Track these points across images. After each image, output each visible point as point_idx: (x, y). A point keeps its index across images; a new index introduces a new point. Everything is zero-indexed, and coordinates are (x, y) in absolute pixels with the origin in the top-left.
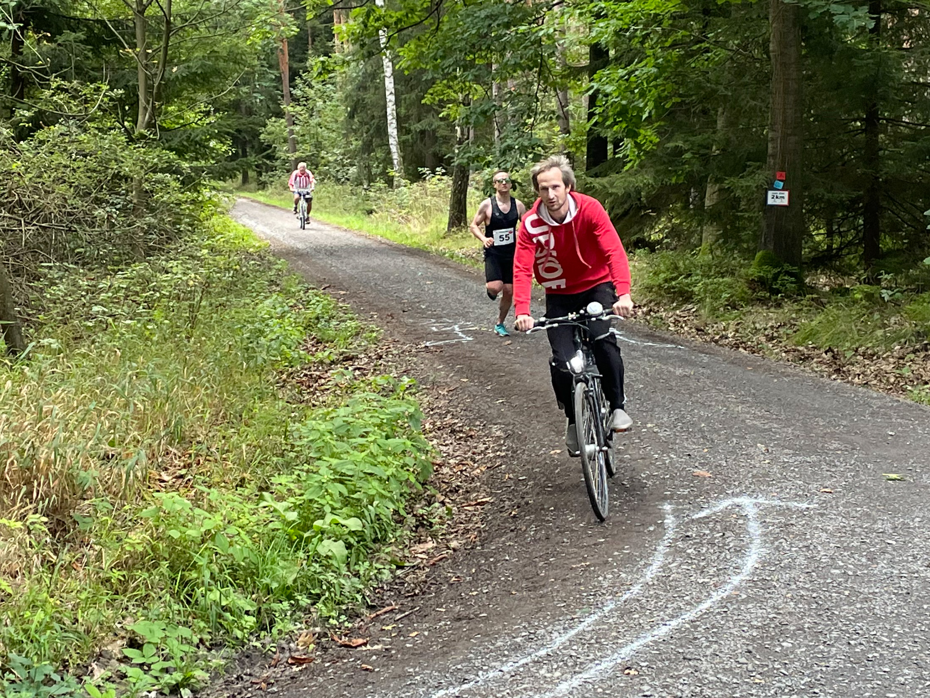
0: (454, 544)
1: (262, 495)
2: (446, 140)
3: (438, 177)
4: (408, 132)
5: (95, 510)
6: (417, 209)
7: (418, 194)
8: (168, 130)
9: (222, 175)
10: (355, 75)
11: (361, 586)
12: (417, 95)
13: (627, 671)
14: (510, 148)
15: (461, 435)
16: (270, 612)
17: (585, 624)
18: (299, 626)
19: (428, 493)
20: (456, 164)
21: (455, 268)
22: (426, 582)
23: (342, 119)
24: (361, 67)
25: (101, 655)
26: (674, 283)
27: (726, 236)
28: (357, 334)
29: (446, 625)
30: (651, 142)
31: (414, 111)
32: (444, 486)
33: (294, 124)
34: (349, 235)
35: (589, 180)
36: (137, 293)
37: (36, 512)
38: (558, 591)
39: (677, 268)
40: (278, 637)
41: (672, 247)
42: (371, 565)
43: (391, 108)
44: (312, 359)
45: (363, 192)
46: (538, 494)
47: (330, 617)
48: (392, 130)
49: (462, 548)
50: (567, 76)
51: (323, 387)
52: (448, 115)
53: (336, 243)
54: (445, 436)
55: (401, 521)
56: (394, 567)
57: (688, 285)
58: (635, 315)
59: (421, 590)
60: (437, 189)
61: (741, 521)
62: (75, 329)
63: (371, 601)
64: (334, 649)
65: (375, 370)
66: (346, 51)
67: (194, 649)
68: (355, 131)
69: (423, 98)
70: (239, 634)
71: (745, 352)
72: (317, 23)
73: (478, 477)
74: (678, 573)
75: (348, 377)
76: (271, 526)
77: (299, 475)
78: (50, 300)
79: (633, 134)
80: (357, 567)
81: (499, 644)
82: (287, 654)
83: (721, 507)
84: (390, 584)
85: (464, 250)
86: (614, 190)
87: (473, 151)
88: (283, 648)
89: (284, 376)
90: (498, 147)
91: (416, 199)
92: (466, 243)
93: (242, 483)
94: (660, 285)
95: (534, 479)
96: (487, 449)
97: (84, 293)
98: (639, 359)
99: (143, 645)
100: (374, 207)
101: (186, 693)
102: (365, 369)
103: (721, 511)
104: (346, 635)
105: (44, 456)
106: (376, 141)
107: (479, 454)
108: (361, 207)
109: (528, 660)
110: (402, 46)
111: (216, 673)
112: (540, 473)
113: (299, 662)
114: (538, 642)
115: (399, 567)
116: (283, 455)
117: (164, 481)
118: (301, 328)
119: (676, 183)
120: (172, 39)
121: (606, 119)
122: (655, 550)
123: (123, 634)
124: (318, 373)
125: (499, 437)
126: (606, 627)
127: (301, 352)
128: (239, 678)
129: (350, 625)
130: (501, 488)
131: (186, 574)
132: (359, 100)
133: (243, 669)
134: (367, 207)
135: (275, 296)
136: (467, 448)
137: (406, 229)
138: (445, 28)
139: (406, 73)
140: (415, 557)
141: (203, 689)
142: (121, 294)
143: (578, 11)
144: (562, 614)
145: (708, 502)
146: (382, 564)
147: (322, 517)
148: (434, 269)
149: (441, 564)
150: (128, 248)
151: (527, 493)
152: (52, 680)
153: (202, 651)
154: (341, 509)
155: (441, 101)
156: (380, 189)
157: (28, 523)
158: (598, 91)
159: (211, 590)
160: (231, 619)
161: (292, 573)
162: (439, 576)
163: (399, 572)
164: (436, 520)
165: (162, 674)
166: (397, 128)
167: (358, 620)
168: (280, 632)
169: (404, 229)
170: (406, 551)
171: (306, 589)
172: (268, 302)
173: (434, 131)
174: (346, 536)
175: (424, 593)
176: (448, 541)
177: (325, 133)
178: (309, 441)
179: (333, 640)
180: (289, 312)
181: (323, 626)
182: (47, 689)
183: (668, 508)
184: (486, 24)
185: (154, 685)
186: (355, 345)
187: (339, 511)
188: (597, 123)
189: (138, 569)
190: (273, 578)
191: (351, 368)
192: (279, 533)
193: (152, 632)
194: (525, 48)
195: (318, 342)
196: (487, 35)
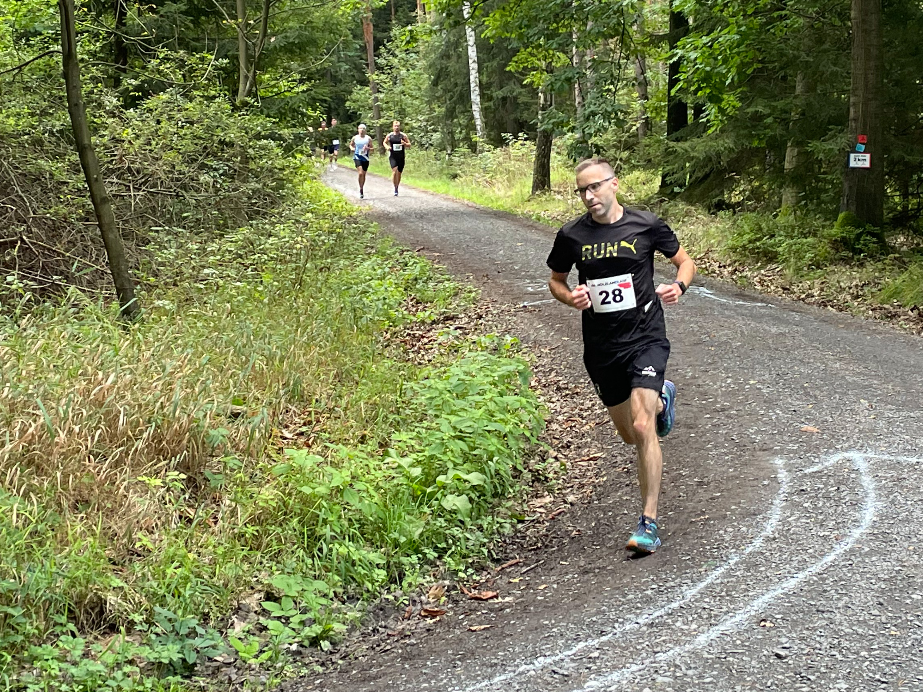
0: (571, 498)
2: (527, 106)
3: (521, 142)
4: (490, 99)
5: (225, 468)
6: (501, 173)
7: (501, 158)
10: (437, 44)
11: (486, 540)
12: (498, 64)
13: (763, 623)
14: (594, 114)
15: (567, 392)
16: (399, 565)
17: (713, 576)
18: (428, 579)
19: (541, 448)
20: (540, 129)
21: (542, 230)
22: (547, 536)
23: (424, 87)
24: (444, 36)
25: (240, 608)
26: (758, 244)
28: (456, 295)
29: (573, 578)
30: (734, 107)
31: (496, 79)
32: (557, 442)
33: (378, 91)
34: (436, 200)
35: (671, 144)
37: (168, 470)
38: (681, 545)
39: (760, 229)
40: (408, 590)
41: (752, 208)
42: (493, 519)
43: (474, 76)
44: (415, 319)
45: (447, 157)
47: (458, 570)
48: (475, 97)
49: (579, 502)
51: (427, 347)
52: (532, 82)
54: (551, 393)
55: (518, 476)
56: (515, 521)
57: (772, 246)
58: (722, 276)
59: (543, 544)
60: (520, 154)
61: (853, 476)
62: (185, 291)
63: (497, 554)
64: (465, 602)
65: (476, 329)
66: (429, 22)
67: (330, 602)
68: (438, 98)
69: (506, 65)
70: (370, 587)
71: (834, 311)
73: (587, 432)
74: (797, 527)
75: (450, 336)
76: (395, 481)
77: (419, 432)
78: (160, 263)
79: (715, 100)
80: (480, 521)
81: (631, 596)
83: (832, 462)
84: (512, 537)
85: (549, 213)
86: (696, 154)
87: (558, 116)
88: (415, 601)
89: (388, 337)
90: (581, 113)
91: (500, 164)
92: (550, 206)
93: (363, 440)
94: (744, 246)
96: (593, 405)
97: (193, 256)
98: (732, 317)
100: (459, 172)
101: (325, 644)
102: (466, 329)
103: (833, 466)
104: (475, 588)
106: (459, 108)
107: (586, 411)
108: (445, 172)
109: (662, 612)
110: (486, 15)
111: (352, 626)
113: (432, 614)
114: (669, 595)
115: (520, 522)
116: (399, 413)
117: (286, 438)
118: (401, 289)
121: (691, 85)
122: (772, 504)
123: (259, 588)
124: (420, 333)
126: (734, 579)
127: (405, 312)
128: (375, 630)
129: (478, 578)
130: (612, 444)
132: (442, 68)
133: (378, 621)
134: (451, 172)
135: (373, 258)
136: (574, 405)
137: (492, 194)
139: (491, 41)
140: (534, 512)
141: (341, 642)
144: (688, 567)
145: (819, 457)
146: (503, 518)
147: (445, 473)
148: (522, 231)
149: (560, 518)
150: (233, 213)
152: (194, 632)
153: (336, 604)
154: (463, 464)
155: (525, 68)
156: (464, 154)
157: (167, 480)
158: (682, 57)
160: (363, 572)
161: (418, 527)
162: (560, 530)
163: (520, 526)
164: (551, 475)
165: (301, 627)
166: (480, 95)
167: (485, 573)
168: (410, 585)
169: (489, 193)
170: (525, 505)
171: (433, 543)
172: (366, 264)
173: (515, 98)
174: (467, 492)
175: (546, 546)
176: (564, 495)
177: (409, 101)
178: (427, 399)
179: (463, 593)
180: (389, 273)
181: (452, 579)
182: (192, 641)
183: (779, 462)
185: (295, 638)
186: (454, 305)
187: (460, 467)
188: (681, 89)
189: (271, 524)
190: (401, 533)
191: (452, 328)
192: (403, 489)
193: (289, 586)
194: (608, 17)
195: (418, 303)
196: (570, 4)
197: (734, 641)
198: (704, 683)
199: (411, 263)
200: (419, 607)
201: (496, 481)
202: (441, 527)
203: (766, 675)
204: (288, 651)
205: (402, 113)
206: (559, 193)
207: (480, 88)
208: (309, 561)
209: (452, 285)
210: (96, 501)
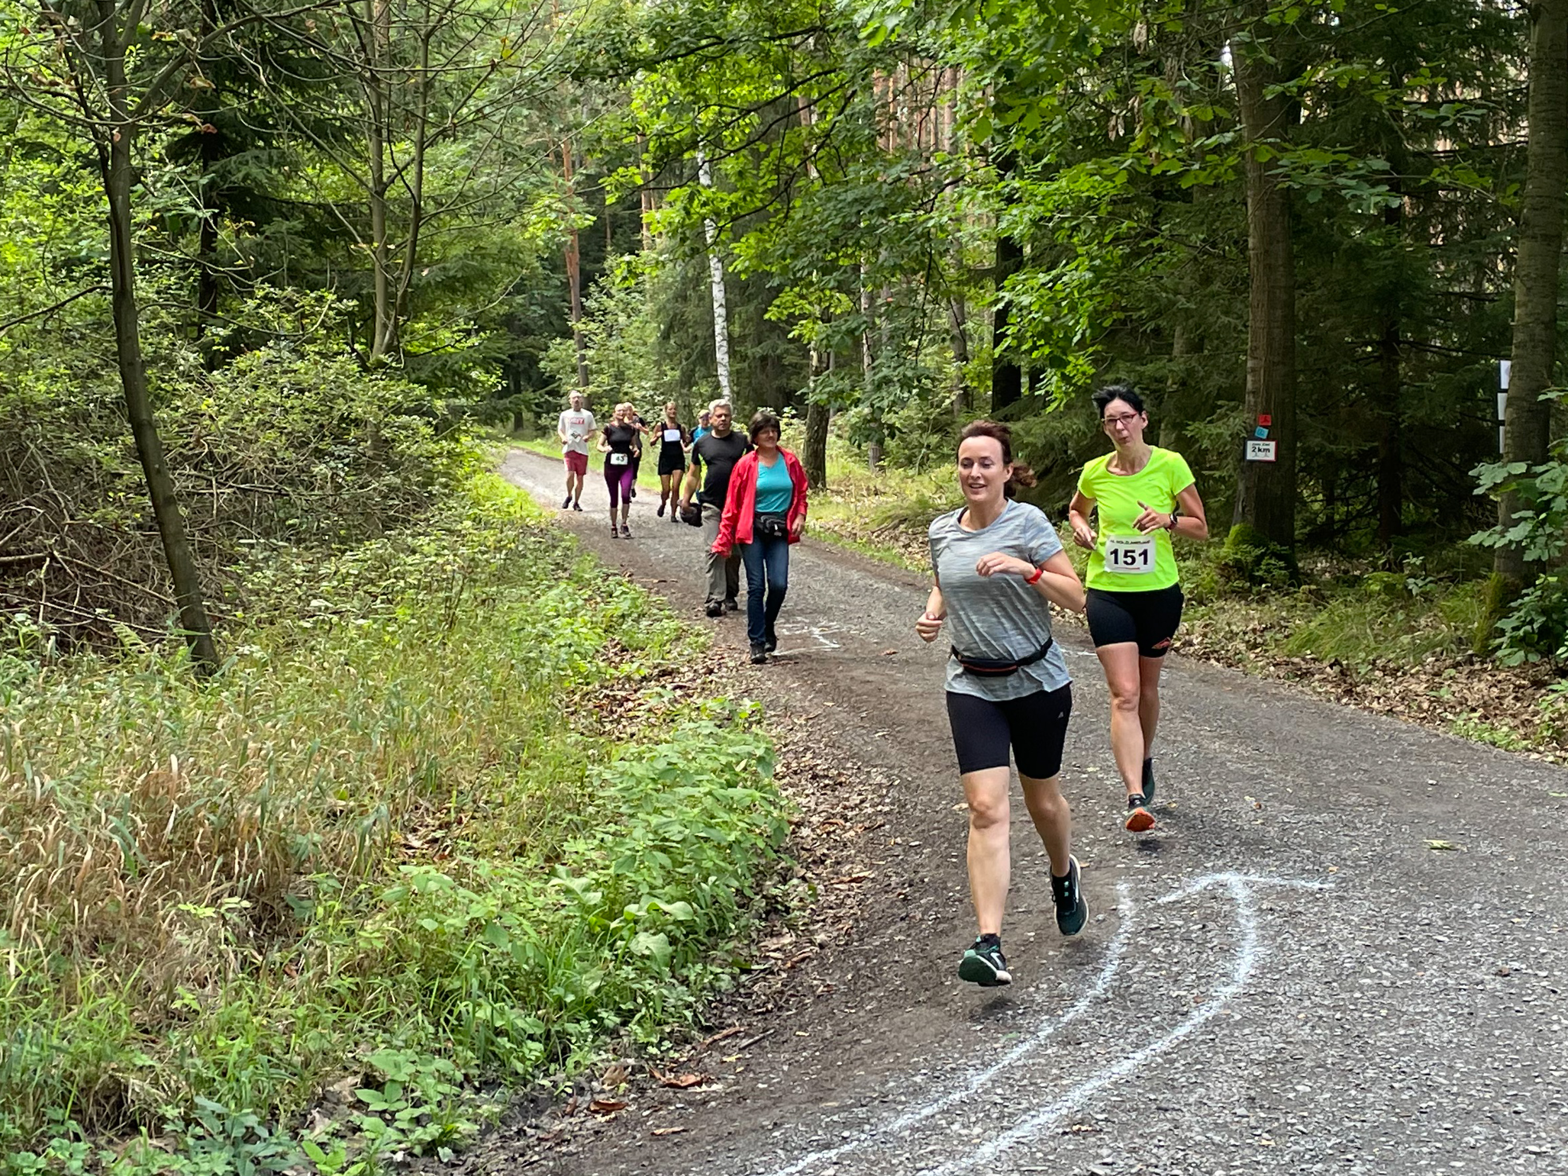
0: (820, 937)
1: (552, 868)
2: (797, 369)
4: (744, 358)
5: (317, 890)
8: (416, 355)
9: (488, 419)
10: (671, 280)
11: (692, 999)
12: (757, 308)
13: (1077, 1127)
14: (887, 381)
15: (827, 782)
16: (563, 1035)
17: (1013, 1055)
18: (604, 1056)
19: (783, 864)
20: (811, 401)
21: (810, 547)
22: (782, 992)
23: (652, 340)
24: (679, 269)
25: (325, 1098)
28: (678, 639)
30: (1084, 373)
31: (751, 330)
32: (805, 854)
33: (586, 347)
36: (371, 582)
37: (234, 894)
38: (972, 1008)
40: (574, 1072)
42: (704, 968)
43: (720, 325)
44: (617, 674)
46: (939, 866)
47: (648, 1044)
48: (722, 355)
49: (833, 943)
50: (966, 283)
51: (631, 714)
52: (801, 336)
54: (803, 783)
55: (745, 905)
56: (737, 971)
59: (776, 1005)
61: (1226, 908)
62: (286, 633)
63: (706, 1021)
64: (654, 1090)
65: (703, 689)
66: (659, 247)
67: (456, 1090)
68: (671, 357)
69: (766, 311)
70: (519, 1067)
71: (1219, 666)
72: (619, 208)
73: (852, 841)
74: (1141, 982)
75: (665, 699)
76: (563, 912)
77: (602, 840)
78: (251, 591)
79: (1058, 363)
80: (685, 972)
82: (588, 1098)
83: (1198, 888)
84: (732, 995)
85: (822, 522)
86: (1031, 440)
87: (837, 384)
88: (583, 1089)
89: (577, 698)
90: (869, 379)
92: (824, 513)
93: (521, 851)
95: (932, 846)
96: (862, 802)
97: (299, 582)
99: (383, 1084)
101: (445, 1153)
102: (689, 688)
103: (1198, 893)
104: (671, 1070)
105: (245, 813)
106: (699, 372)
107: (853, 809)
109: (934, 1109)
110: (736, 239)
111: (488, 1125)
112: (940, 837)
113: (605, 1108)
114: (947, 1083)
115: (744, 971)
116: (578, 812)
117: (411, 848)
118: (599, 630)
120: (421, 230)
121: (1022, 342)
122: (1107, 948)
123: (355, 1068)
124: (624, 693)
125: (880, 785)
126: (1043, 1061)
127: (602, 664)
128: (521, 1133)
129: (676, 1055)
130: (885, 858)
131: (446, 981)
132: (675, 315)
133: (527, 1118)
135: (563, 585)
136: (835, 801)
138: (798, 216)
139: (743, 277)
140: (767, 957)
141: (468, 1148)
142: (350, 582)
143: (983, 193)
144: (978, 1041)
145: (1179, 880)
146: (721, 966)
147: (636, 900)
149: (803, 966)
150: (361, 519)
151: (923, 865)
152: (254, 1134)
153: (468, 1094)
154: (663, 888)
155: (791, 315)
157: (222, 910)
158: (1010, 303)
159: (480, 1005)
160: (508, 1045)
161: (593, 979)
162: (801, 984)
163: (744, 978)
164: (795, 903)
165: (412, 1126)
166: (728, 352)
167: (688, 1047)
168: (577, 1064)
170: (753, 947)
171: (614, 1002)
172: (553, 593)
173: (780, 358)
174: (670, 927)
175: (780, 1009)
176: (812, 933)
177: (630, 360)
178: (620, 790)
179: (652, 1076)
180: (583, 607)
181: (639, 1057)
182: (249, 1147)
183: (1123, 888)
184: (854, 210)
185: (400, 1142)
186: (675, 653)
187: (658, 891)
188: (1008, 347)
189: (377, 974)
190: (569, 988)
191: (669, 687)
192: (575, 922)
193: (397, 1065)
194: (908, 243)
195: (623, 650)
196: (855, 225)
197: (1033, 1153)
199: (617, 593)
201: (711, 912)
202: (627, 979)
204: (390, 1163)
205: (620, 377)
206: (838, 493)
207: (729, 343)
208: (431, 1029)
209: (673, 624)
210: (124, 939)
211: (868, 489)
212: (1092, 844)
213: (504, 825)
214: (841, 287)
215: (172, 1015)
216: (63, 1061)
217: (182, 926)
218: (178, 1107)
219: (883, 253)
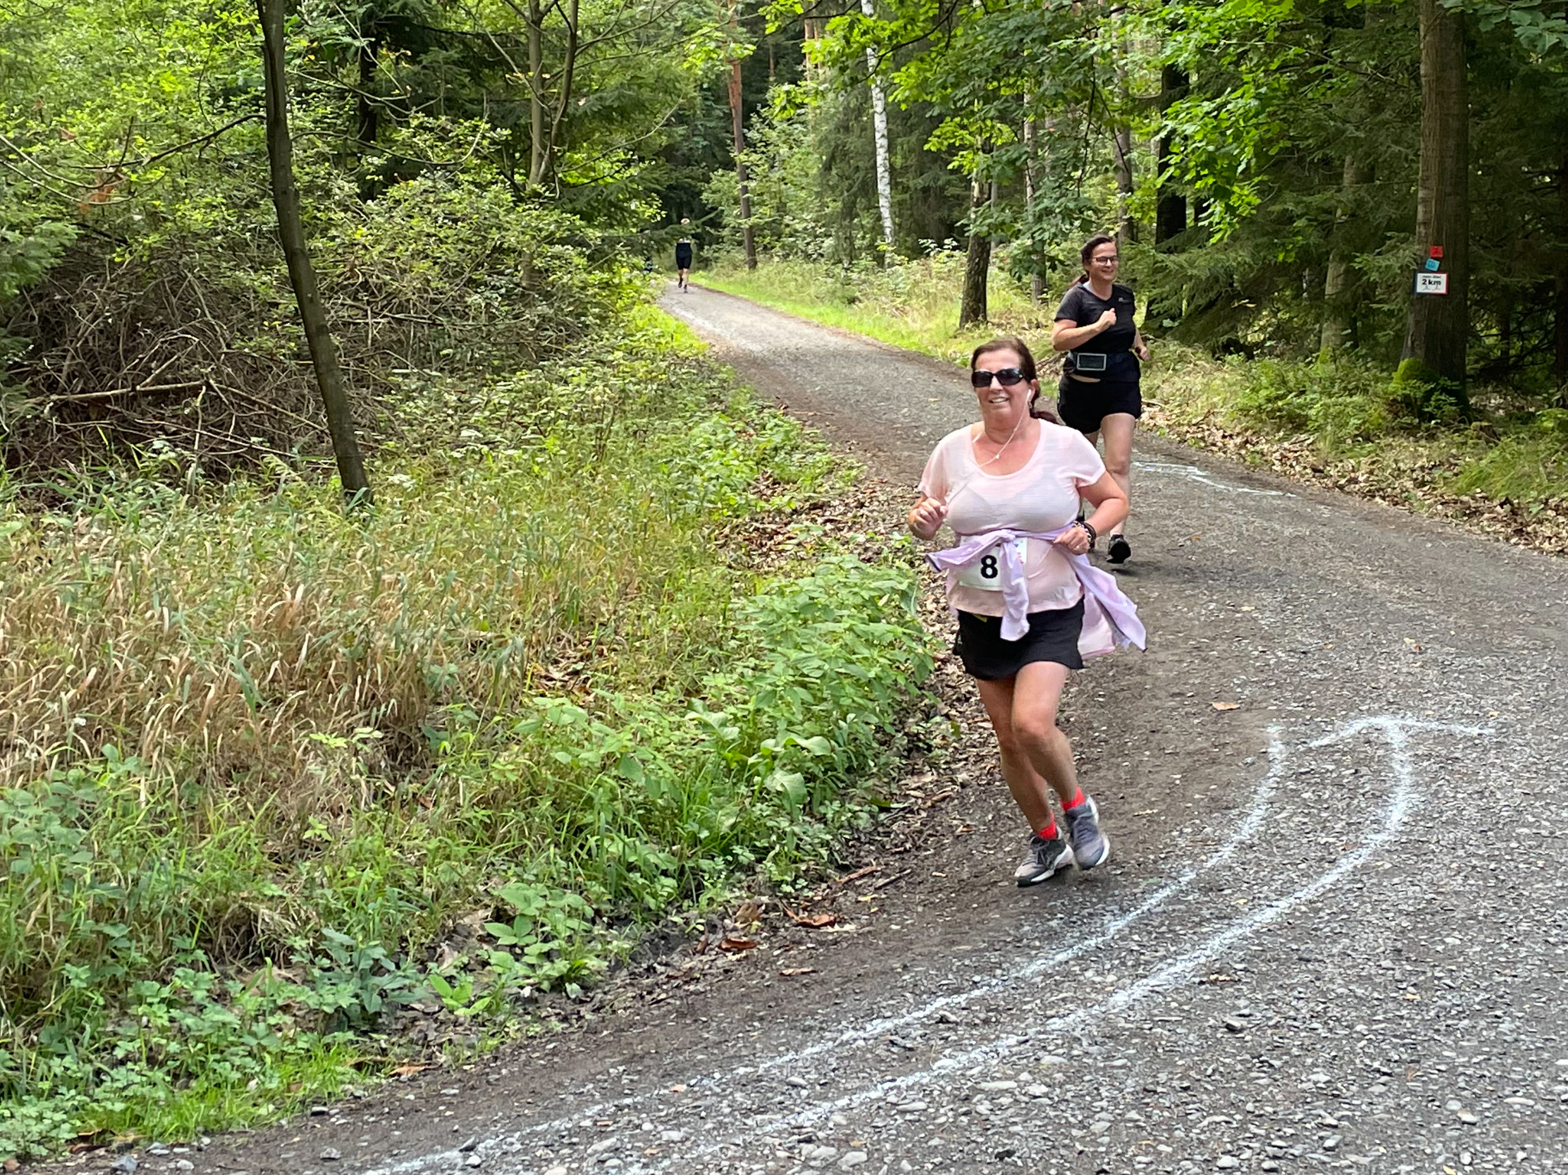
0: (962, 777)
1: (690, 703)
2: (959, 200)
3: (947, 252)
4: (906, 189)
5: (453, 721)
6: (918, 296)
7: (918, 276)
8: (573, 186)
9: (643, 249)
10: (833, 110)
11: (829, 837)
12: (918, 138)
13: (1214, 975)
14: (1048, 212)
16: (697, 873)
17: (1152, 902)
18: (738, 894)
19: (926, 701)
20: (972, 233)
22: (921, 832)
23: (814, 171)
24: (840, 99)
25: (455, 931)
26: (1280, 403)
27: (1356, 339)
28: (830, 472)
30: (1249, 204)
31: (913, 160)
32: (949, 691)
33: (748, 178)
34: (821, 334)
35: (1161, 257)
36: (524, 412)
37: (367, 724)
39: (1284, 382)
40: (707, 909)
41: (1278, 352)
42: (842, 806)
43: (881, 156)
44: (767, 507)
45: (843, 273)
46: (1084, 706)
47: (782, 882)
48: (884, 187)
49: (974, 783)
50: (1130, 112)
51: (780, 547)
52: (961, 166)
53: (802, 343)
55: (886, 742)
56: (875, 809)
57: (1301, 407)
58: (1225, 451)
59: (914, 844)
60: (946, 270)
61: (1380, 752)
62: (438, 463)
63: (843, 859)
64: (787, 929)
65: (854, 523)
66: (821, 78)
67: (588, 925)
68: (832, 188)
69: (927, 142)
70: (651, 903)
71: (1385, 504)
72: (781, 38)
74: (1288, 828)
75: (815, 533)
76: (701, 747)
77: (742, 675)
79: (1222, 193)
80: (822, 809)
81: (1027, 929)
83: (1351, 731)
84: (870, 833)
86: (1195, 272)
87: (996, 217)
88: (715, 926)
89: (727, 531)
90: (1031, 210)
91: (916, 283)
93: (660, 685)
94: (1260, 406)
95: (1079, 684)
97: (451, 412)
98: (1229, 511)
99: (513, 918)
100: (858, 294)
101: (573, 989)
102: (839, 522)
103: (1352, 737)
104: (805, 909)
105: (381, 643)
106: (861, 202)
108: (839, 294)
109: (1068, 955)
110: (897, 68)
111: (617, 961)
113: (738, 947)
114: (1083, 928)
115: (883, 809)
116: (720, 645)
117: (552, 679)
119: (1284, 262)
120: (578, 60)
121: (1185, 171)
122: (1255, 792)
123: (487, 901)
124: (774, 527)
126: (1183, 907)
127: (753, 497)
128: (650, 970)
129: (811, 894)
131: (579, 815)
132: (837, 146)
133: (657, 955)
134: (848, 294)
135: (716, 417)
137: (902, 327)
138: (959, 44)
139: (903, 107)
140: (907, 796)
141: (596, 985)
142: (502, 412)
143: (1147, 20)
145: (1333, 724)
146: (859, 804)
147: (774, 735)
148: (939, 381)
149: (943, 805)
150: (513, 350)
151: (1069, 705)
152: (381, 967)
153: (598, 930)
154: (802, 723)
155: (951, 146)
156: (867, 269)
157: (354, 740)
158: (1173, 131)
160: (640, 881)
161: (729, 815)
162: (941, 824)
163: (883, 816)
164: (937, 741)
165: (539, 962)
166: (890, 183)
167: (823, 886)
168: (710, 902)
169: (899, 325)
170: (894, 786)
171: (752, 839)
172: (706, 425)
173: (942, 189)
174: (810, 764)
175: (918, 848)
176: (954, 772)
178: (762, 624)
179: (786, 915)
180: (735, 439)
181: (773, 895)
182: (377, 980)
183: (1273, 730)
184: (1016, 38)
185: (528, 977)
186: (826, 487)
187: (798, 728)
188: (1170, 178)
189: (509, 807)
190: (703, 823)
191: (820, 520)
192: (712, 758)
193: (527, 900)
194: (1071, 72)
195: (775, 483)
196: (1016, 54)
197: (1168, 1003)
198: (1113, 1067)
199: (771, 426)
200: (720, 935)
201: (850, 749)
202: (762, 816)
203: (1207, 1057)
204: (517, 998)
205: (782, 209)
206: (999, 326)
207: (891, 174)
208: (563, 864)
209: (825, 458)
210: (260, 767)
211: (1030, 322)
212: (1243, 685)
213: (644, 659)
214: (1003, 117)
215: (304, 844)
216: (194, 891)
217: (317, 756)
218: (307, 937)
219: (1047, 81)
